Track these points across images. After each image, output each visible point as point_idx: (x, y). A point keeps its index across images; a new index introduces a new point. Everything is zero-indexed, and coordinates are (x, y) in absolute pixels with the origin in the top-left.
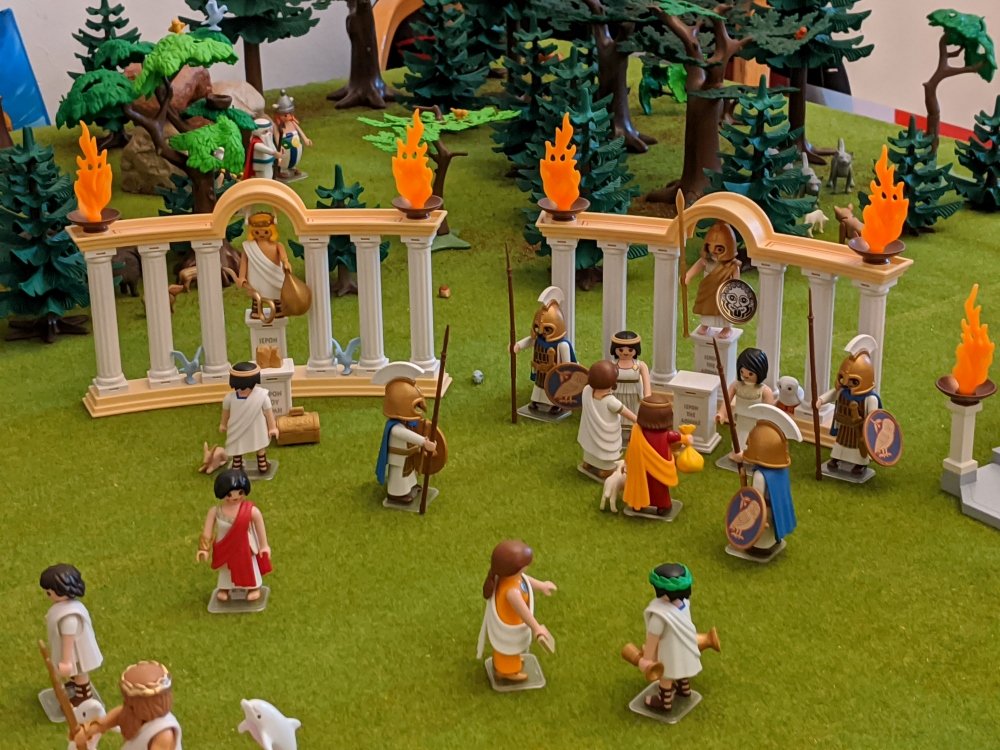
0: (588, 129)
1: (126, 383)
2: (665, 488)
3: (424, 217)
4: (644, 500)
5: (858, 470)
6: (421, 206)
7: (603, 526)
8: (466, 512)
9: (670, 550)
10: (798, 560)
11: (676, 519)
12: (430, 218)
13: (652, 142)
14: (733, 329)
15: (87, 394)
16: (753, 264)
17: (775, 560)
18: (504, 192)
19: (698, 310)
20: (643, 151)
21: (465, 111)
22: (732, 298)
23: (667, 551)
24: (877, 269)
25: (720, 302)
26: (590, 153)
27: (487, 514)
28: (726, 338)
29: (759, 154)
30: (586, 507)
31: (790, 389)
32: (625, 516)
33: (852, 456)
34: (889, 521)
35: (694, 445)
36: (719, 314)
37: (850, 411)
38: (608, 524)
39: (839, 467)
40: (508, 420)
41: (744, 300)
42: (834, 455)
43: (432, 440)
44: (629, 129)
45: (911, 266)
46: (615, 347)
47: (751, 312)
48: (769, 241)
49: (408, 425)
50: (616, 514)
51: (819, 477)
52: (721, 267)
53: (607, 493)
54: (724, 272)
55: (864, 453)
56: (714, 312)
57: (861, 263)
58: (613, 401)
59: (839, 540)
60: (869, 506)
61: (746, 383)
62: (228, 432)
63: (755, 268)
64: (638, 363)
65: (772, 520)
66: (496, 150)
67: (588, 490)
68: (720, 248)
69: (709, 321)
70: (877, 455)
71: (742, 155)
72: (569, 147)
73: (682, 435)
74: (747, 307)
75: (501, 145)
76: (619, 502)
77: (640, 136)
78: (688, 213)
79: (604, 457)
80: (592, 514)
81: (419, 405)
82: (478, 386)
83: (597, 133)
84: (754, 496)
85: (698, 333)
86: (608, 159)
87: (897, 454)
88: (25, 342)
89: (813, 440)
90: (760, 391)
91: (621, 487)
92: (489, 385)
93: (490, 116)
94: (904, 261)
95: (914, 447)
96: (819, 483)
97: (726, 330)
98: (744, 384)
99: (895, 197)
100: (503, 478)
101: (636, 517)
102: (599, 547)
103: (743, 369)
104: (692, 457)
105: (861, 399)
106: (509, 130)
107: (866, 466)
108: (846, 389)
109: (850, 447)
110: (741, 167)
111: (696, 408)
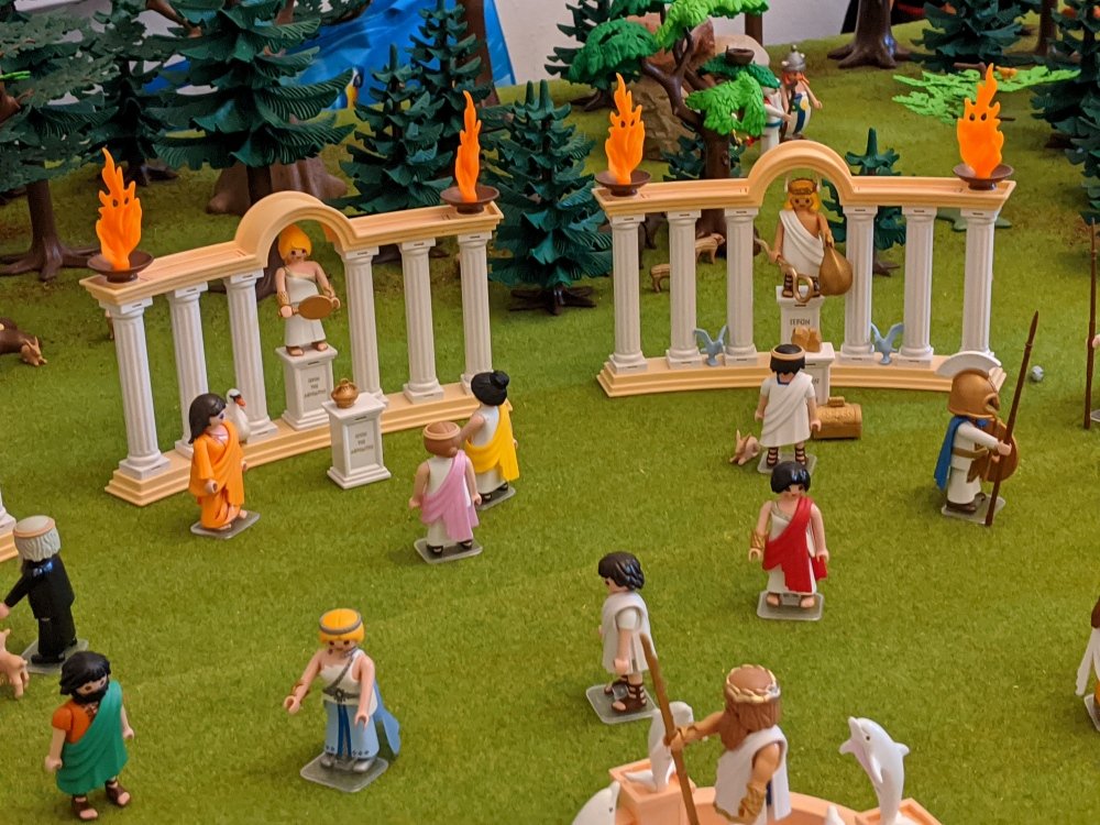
1: (644, 361)
3: (989, 188)
6: (987, 175)
12: (996, 189)
15: (602, 371)
21: (1014, 70)
40: (1079, 426)
43: (1006, 443)
62: (765, 421)
66: (1036, 116)
75: (1041, 111)
81: (991, 402)
82: (1038, 385)
88: (530, 313)
92: (1051, 384)
93: (1042, 76)
106: (1052, 94)
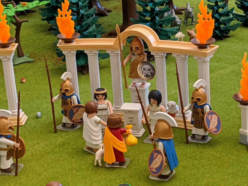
0: (79, 5)
2: (121, 153)
3: (8, 47)
4: (113, 159)
5: (204, 138)
6: (6, 42)
7: (96, 173)
8: (36, 173)
9: (126, 180)
10: (180, 178)
11: (128, 167)
12: (10, 47)
13: (109, 11)
14: (147, 83)
16: (152, 54)
17: (171, 179)
18: (48, 37)
19: (131, 77)
20: (106, 15)
21: (26, 3)
22: (144, 69)
23: (124, 180)
24: (204, 51)
25: (139, 72)
26: (81, 15)
27: (45, 173)
28: (143, 87)
29: (153, 10)
30: (89, 165)
31: (172, 106)
32: (105, 167)
33: (200, 132)
34: (219, 158)
35: (133, 134)
36: (140, 77)
37: (198, 112)
38: (99, 171)
39: (196, 137)
40: (53, 132)
41: (149, 70)
42: (193, 132)
43: (17, 143)
44: (99, 6)
45: (218, 49)
46: (96, 95)
47: (153, 75)
48: (158, 44)
49: (6, 137)
50: (101, 167)
51: (188, 142)
52: (138, 57)
53: (97, 158)
54: (140, 59)
55: (206, 130)
56: (137, 77)
57: (197, 49)
58: (96, 118)
59: (198, 168)
60: (209, 152)
61: (153, 105)
63: (153, 56)
64: (106, 101)
65: (168, 162)
66: (43, 20)
67: (89, 158)
68: (137, 48)
69: (135, 81)
70: (211, 130)
71: (146, 11)
72: (68, 11)
73: (127, 130)
74: (151, 73)
75: (45, 18)
76: (102, 162)
77: (104, 9)
78: (121, 35)
79: (94, 143)
80: (91, 168)
81: (10, 128)
82: (40, 119)
83: (83, 6)
84: (159, 152)
85: (132, 86)
86: (88, 18)
87: (219, 129)
89: (184, 127)
90: (159, 108)
91: (103, 155)
92: (44, 118)
93: (37, 4)
94: (215, 46)
95: (227, 126)
96: (188, 145)
97: (143, 84)
98: (152, 106)
99: (209, 20)
100: (52, 156)
101: (110, 167)
102: (95, 182)
103: (151, 99)
104: (132, 139)
105: (202, 107)
106: (47, 10)
107: (207, 136)
108: (195, 103)
109: (200, 128)
110: (146, 16)
111: (133, 118)
